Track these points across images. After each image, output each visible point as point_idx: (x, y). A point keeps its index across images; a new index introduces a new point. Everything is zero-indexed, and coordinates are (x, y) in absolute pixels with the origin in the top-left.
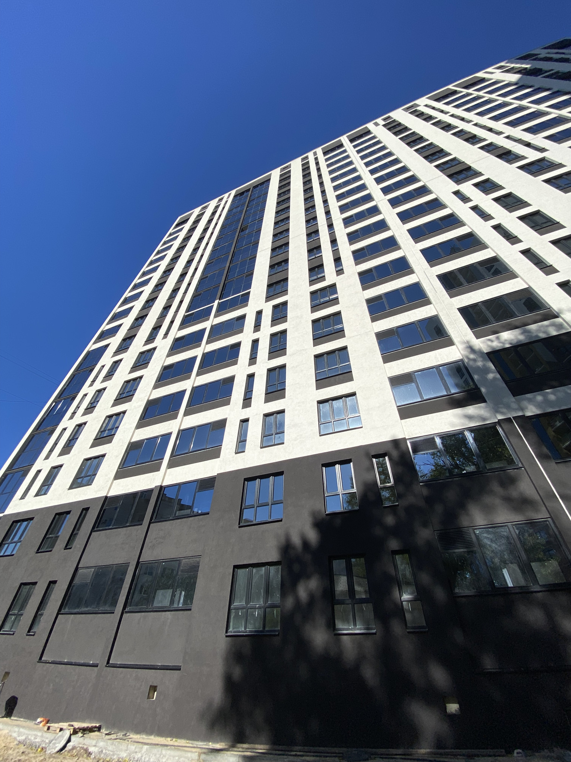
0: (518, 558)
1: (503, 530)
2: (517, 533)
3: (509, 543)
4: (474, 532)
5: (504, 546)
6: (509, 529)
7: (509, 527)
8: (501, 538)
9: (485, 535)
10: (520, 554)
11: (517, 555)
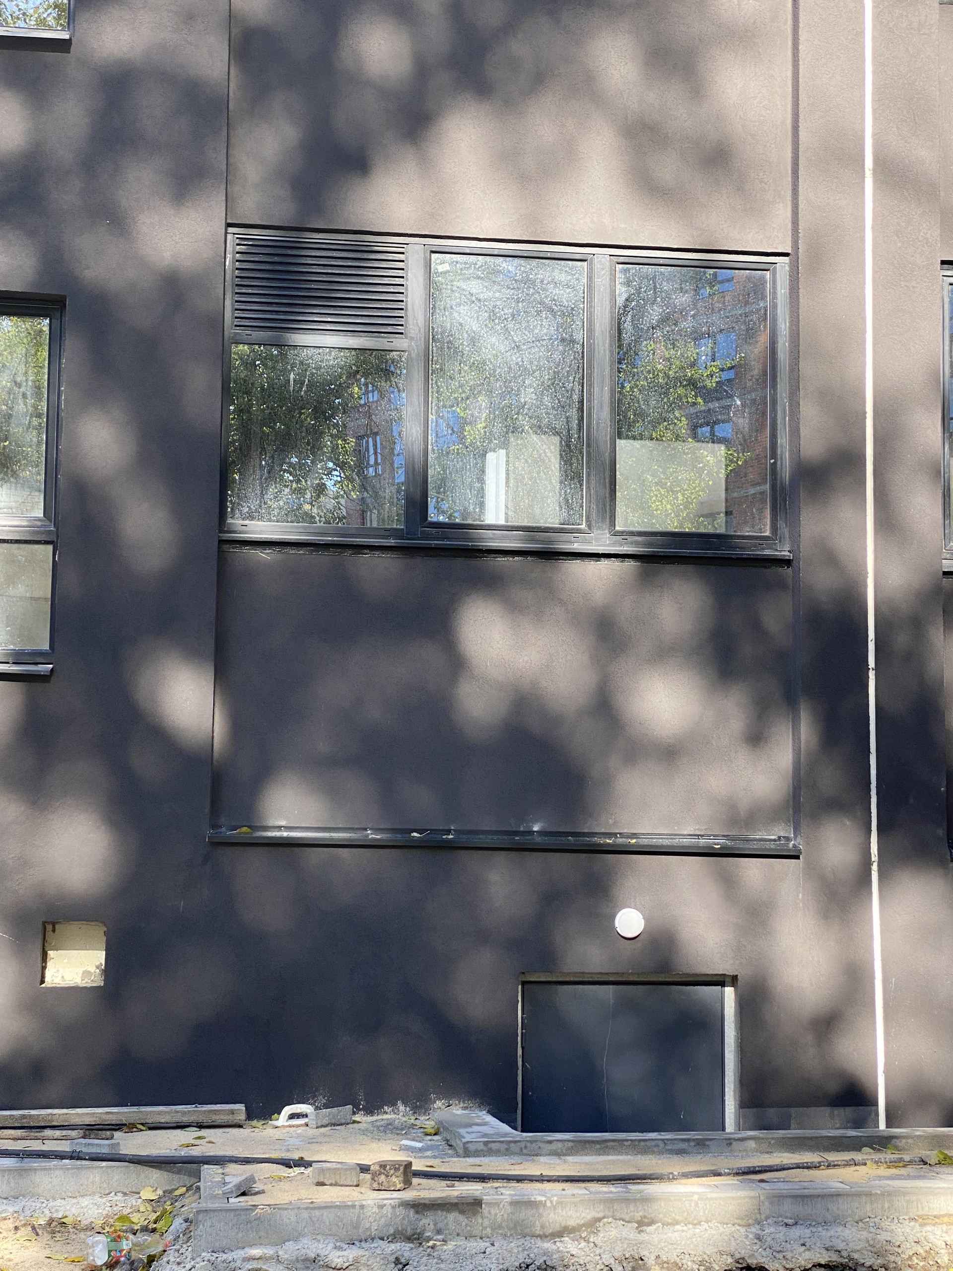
0: (574, 413)
1: (563, 277)
2: (620, 301)
3: (563, 340)
4: (428, 265)
5: (539, 352)
6: (590, 278)
7: (597, 266)
8: (539, 313)
9: (475, 287)
10: (590, 394)
11: (576, 397)
